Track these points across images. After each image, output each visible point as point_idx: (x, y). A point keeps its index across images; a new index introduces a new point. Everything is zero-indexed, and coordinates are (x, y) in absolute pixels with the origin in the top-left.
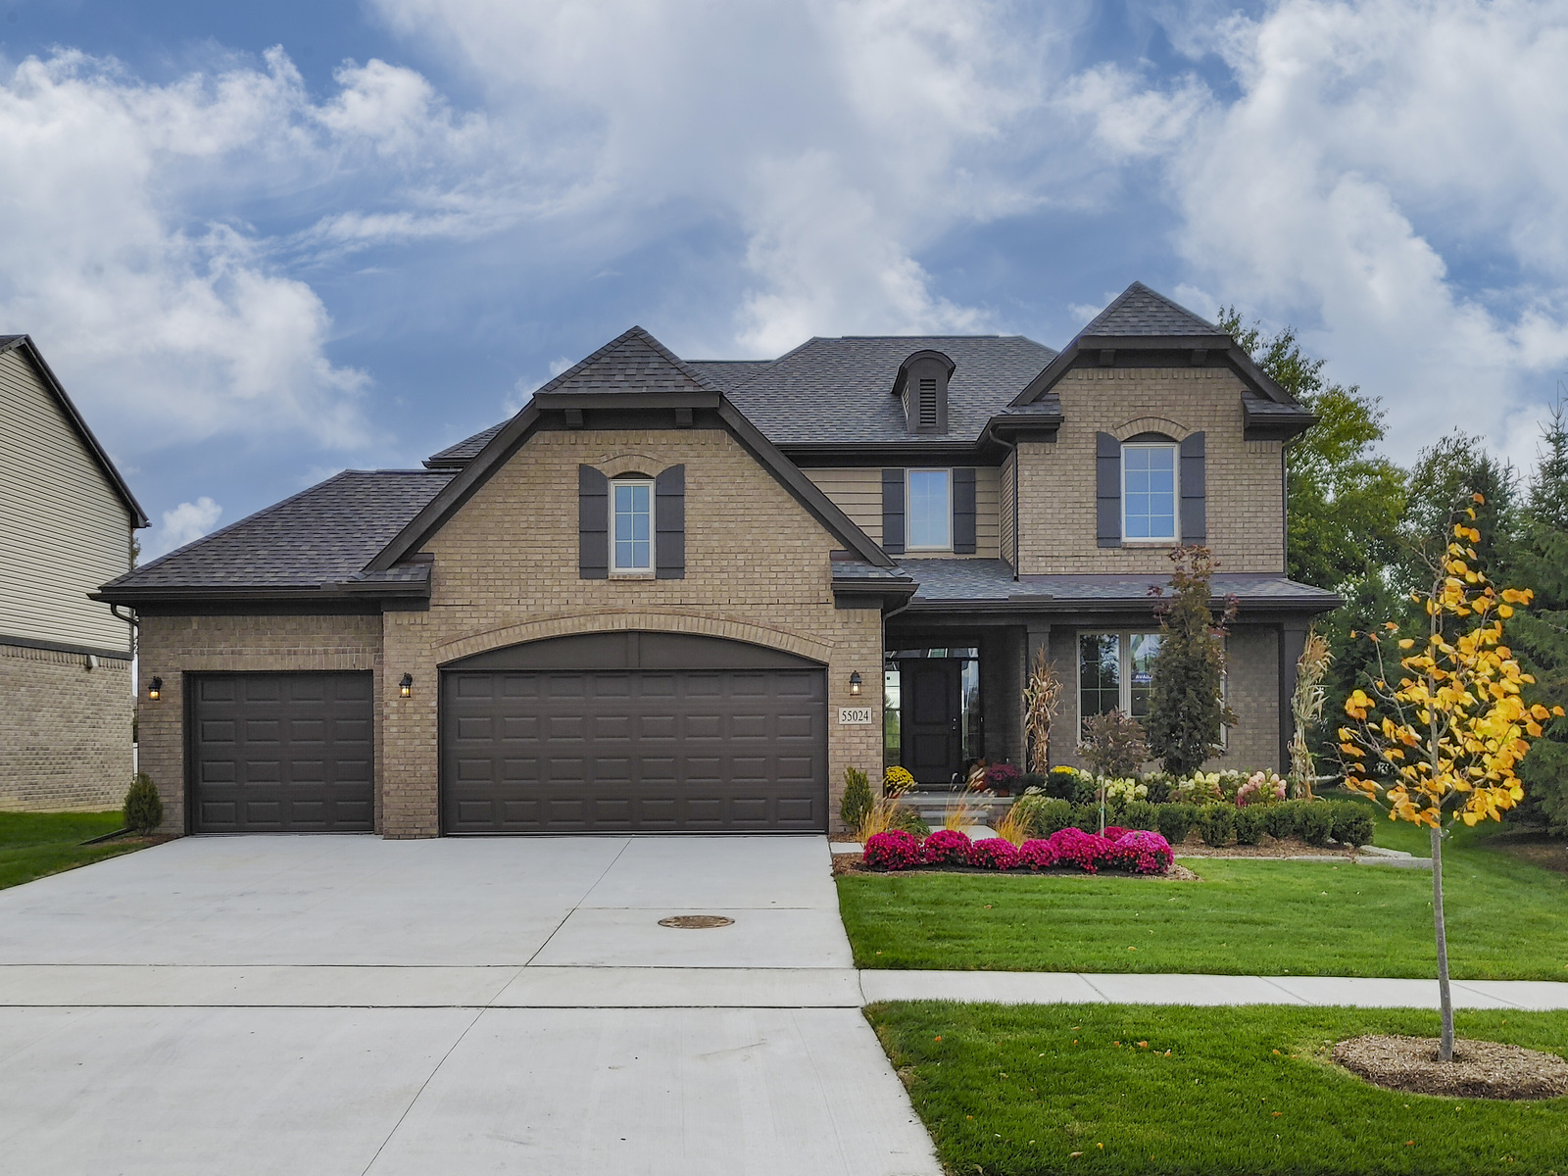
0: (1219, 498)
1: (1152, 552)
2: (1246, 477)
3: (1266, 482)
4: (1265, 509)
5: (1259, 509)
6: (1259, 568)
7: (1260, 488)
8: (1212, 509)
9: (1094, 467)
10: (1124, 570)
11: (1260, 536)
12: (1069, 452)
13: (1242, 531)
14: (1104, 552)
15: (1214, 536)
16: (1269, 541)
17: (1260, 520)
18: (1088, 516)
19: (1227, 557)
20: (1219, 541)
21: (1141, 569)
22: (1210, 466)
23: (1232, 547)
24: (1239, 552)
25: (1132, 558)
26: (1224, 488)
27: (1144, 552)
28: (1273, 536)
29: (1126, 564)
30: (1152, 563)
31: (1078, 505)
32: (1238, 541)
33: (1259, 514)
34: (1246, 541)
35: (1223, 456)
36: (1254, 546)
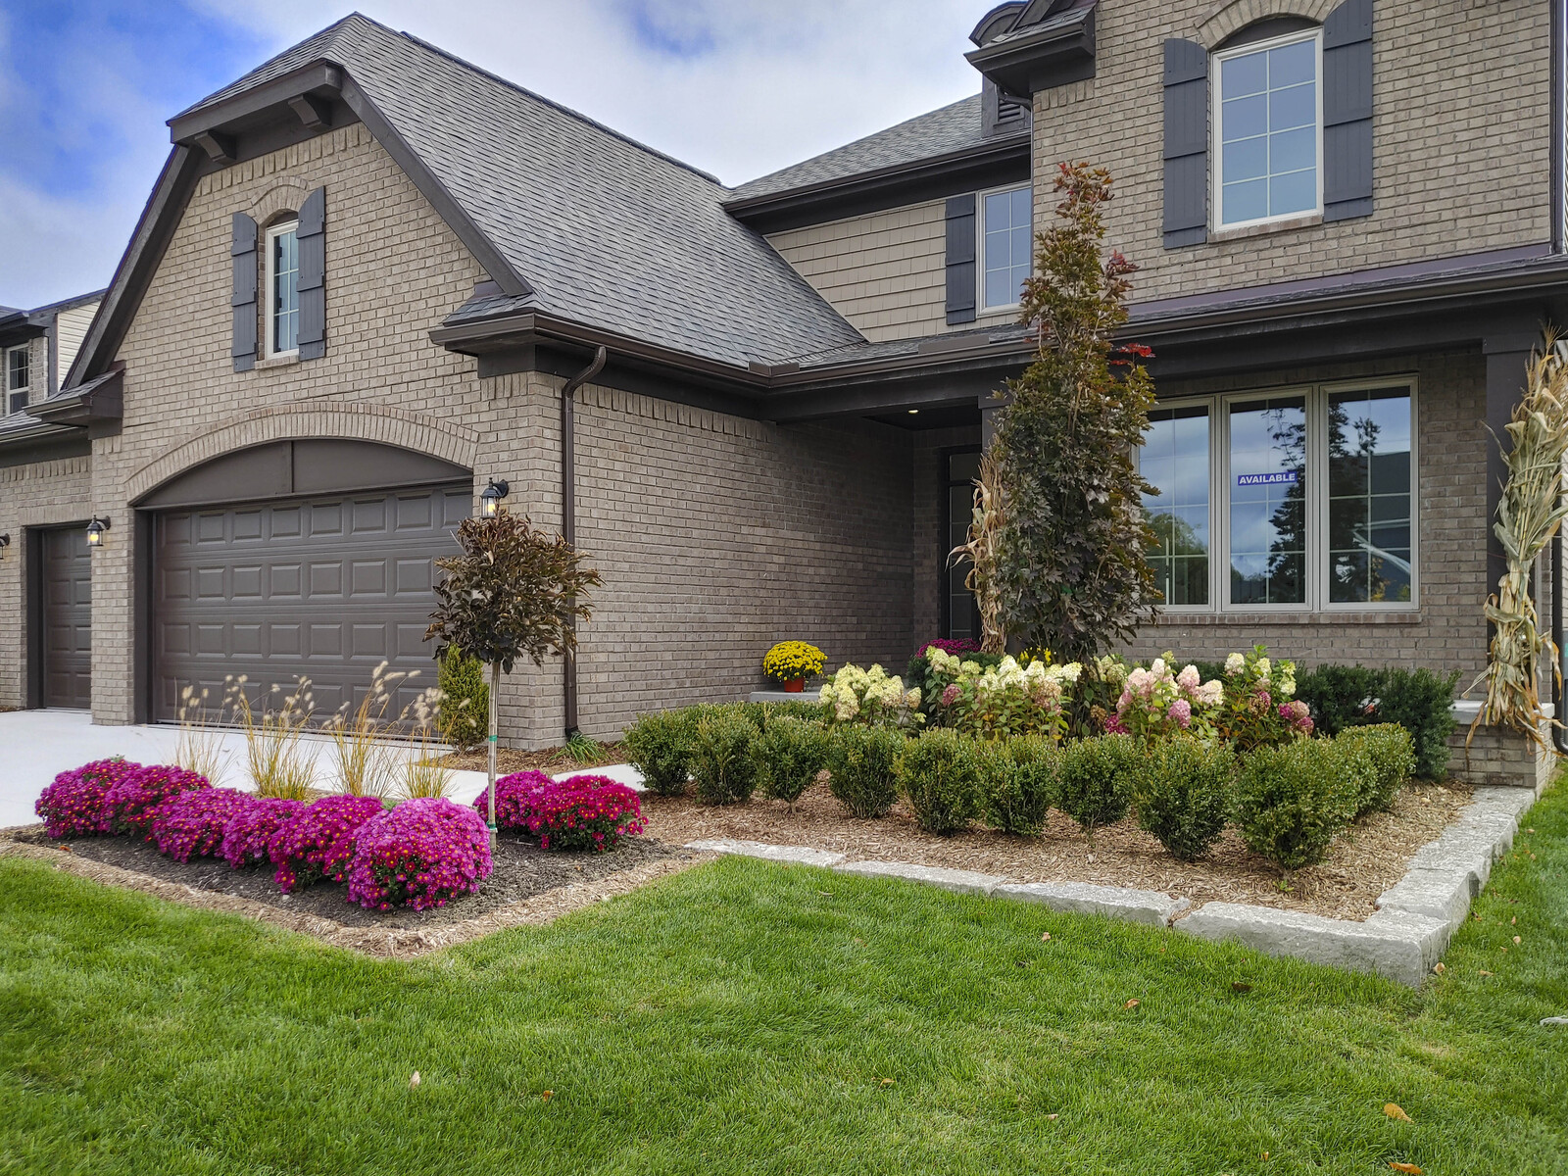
0: (1402, 115)
1: (1265, 243)
2: (1464, 59)
3: (1510, 60)
4: (1506, 117)
5: (1493, 119)
6: (1493, 241)
7: (1495, 74)
8: (1388, 139)
9: (1160, 107)
10: (1212, 284)
11: (1494, 174)
12: (1117, 89)
13: (1453, 171)
14: (1177, 257)
15: (1391, 192)
16: (1515, 181)
17: (1496, 140)
18: (1150, 197)
19: (1420, 230)
20: (1402, 200)
21: (1245, 277)
22: (1385, 52)
23: (1429, 207)
24: (1446, 215)
25: (1228, 260)
26: (1414, 92)
27: (1250, 246)
28: (1524, 169)
29: (1217, 272)
30: (1267, 264)
31: (1131, 181)
32: (1443, 193)
33: (1491, 130)
34: (1463, 190)
35: (1412, 28)
36: (1479, 198)
